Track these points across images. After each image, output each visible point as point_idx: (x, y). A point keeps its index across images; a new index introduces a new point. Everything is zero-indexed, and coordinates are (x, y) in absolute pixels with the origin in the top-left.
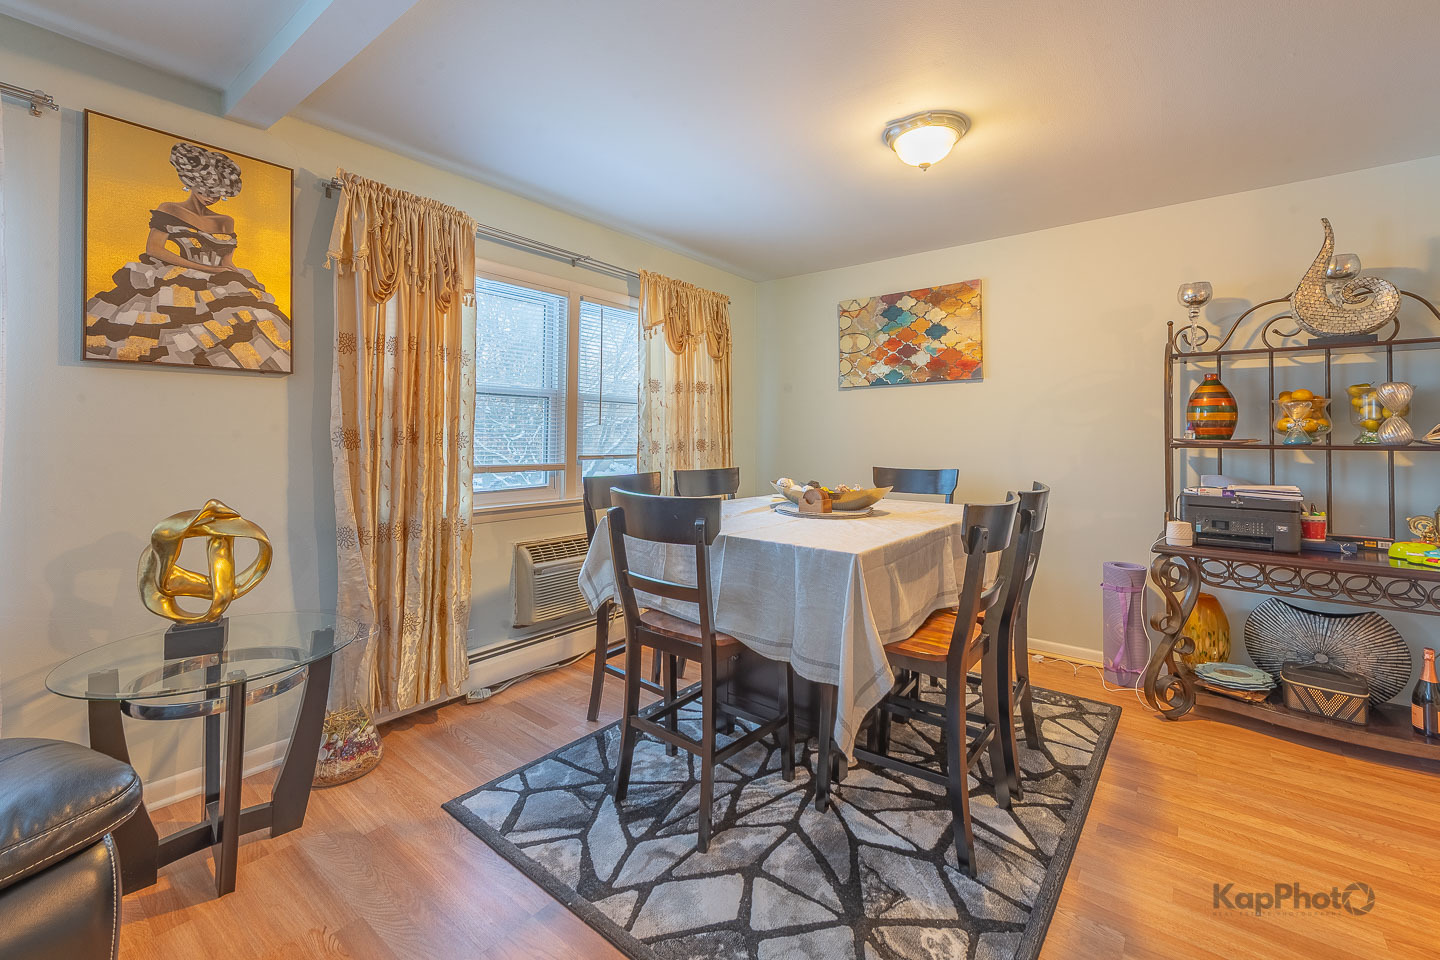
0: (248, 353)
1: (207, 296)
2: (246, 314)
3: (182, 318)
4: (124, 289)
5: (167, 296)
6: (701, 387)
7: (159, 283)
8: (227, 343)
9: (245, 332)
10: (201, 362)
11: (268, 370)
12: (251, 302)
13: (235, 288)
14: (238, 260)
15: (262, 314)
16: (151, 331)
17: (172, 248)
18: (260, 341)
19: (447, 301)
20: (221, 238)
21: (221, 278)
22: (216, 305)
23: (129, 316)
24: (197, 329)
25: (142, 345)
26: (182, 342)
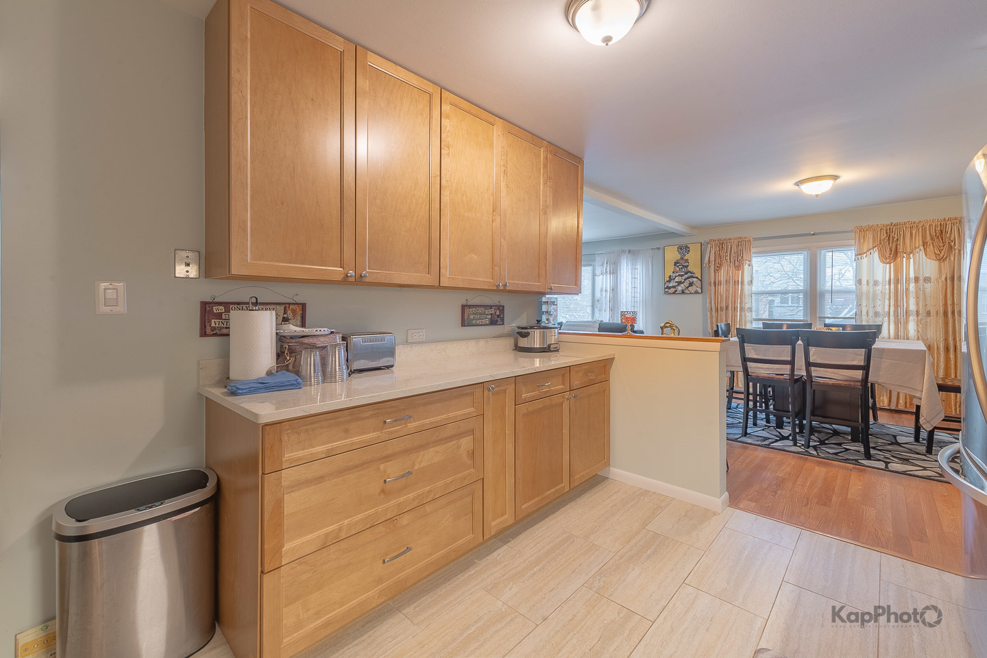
0: (692, 289)
1: (684, 278)
2: (691, 280)
3: (679, 283)
4: (671, 279)
5: (677, 279)
6: (927, 280)
7: (676, 277)
8: (688, 287)
9: (691, 284)
10: (683, 292)
11: (696, 292)
12: (692, 277)
13: (689, 274)
14: (690, 269)
15: (695, 280)
16: (674, 287)
17: (678, 269)
18: (694, 286)
19: (739, 267)
20: (686, 264)
21: (686, 273)
22: (685, 280)
23: (671, 285)
24: (682, 285)
25: (672, 290)
26: (680, 288)
